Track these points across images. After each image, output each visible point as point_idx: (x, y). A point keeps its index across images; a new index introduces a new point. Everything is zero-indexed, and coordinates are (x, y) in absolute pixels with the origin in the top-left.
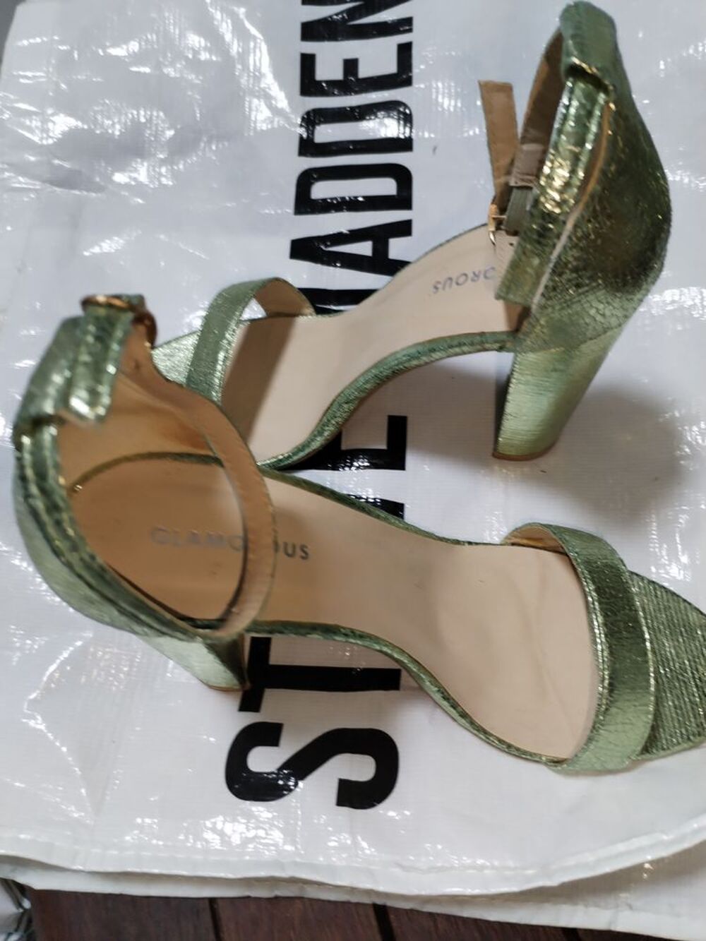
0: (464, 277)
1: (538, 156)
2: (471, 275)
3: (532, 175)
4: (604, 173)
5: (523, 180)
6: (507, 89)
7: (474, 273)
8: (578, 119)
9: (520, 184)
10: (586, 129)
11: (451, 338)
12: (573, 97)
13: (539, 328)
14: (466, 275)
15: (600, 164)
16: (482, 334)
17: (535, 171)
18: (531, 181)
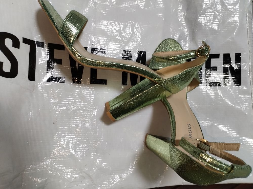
0: (191, 132)
1: (217, 154)
2: (191, 134)
3: (212, 152)
4: (208, 170)
5: (212, 149)
6: (237, 150)
7: (191, 135)
8: (221, 166)
9: (211, 149)
10: (218, 167)
11: (175, 128)
12: (226, 166)
13: (175, 150)
14: (191, 133)
15: (210, 170)
16: (175, 136)
17: (213, 153)
18: (211, 151)
